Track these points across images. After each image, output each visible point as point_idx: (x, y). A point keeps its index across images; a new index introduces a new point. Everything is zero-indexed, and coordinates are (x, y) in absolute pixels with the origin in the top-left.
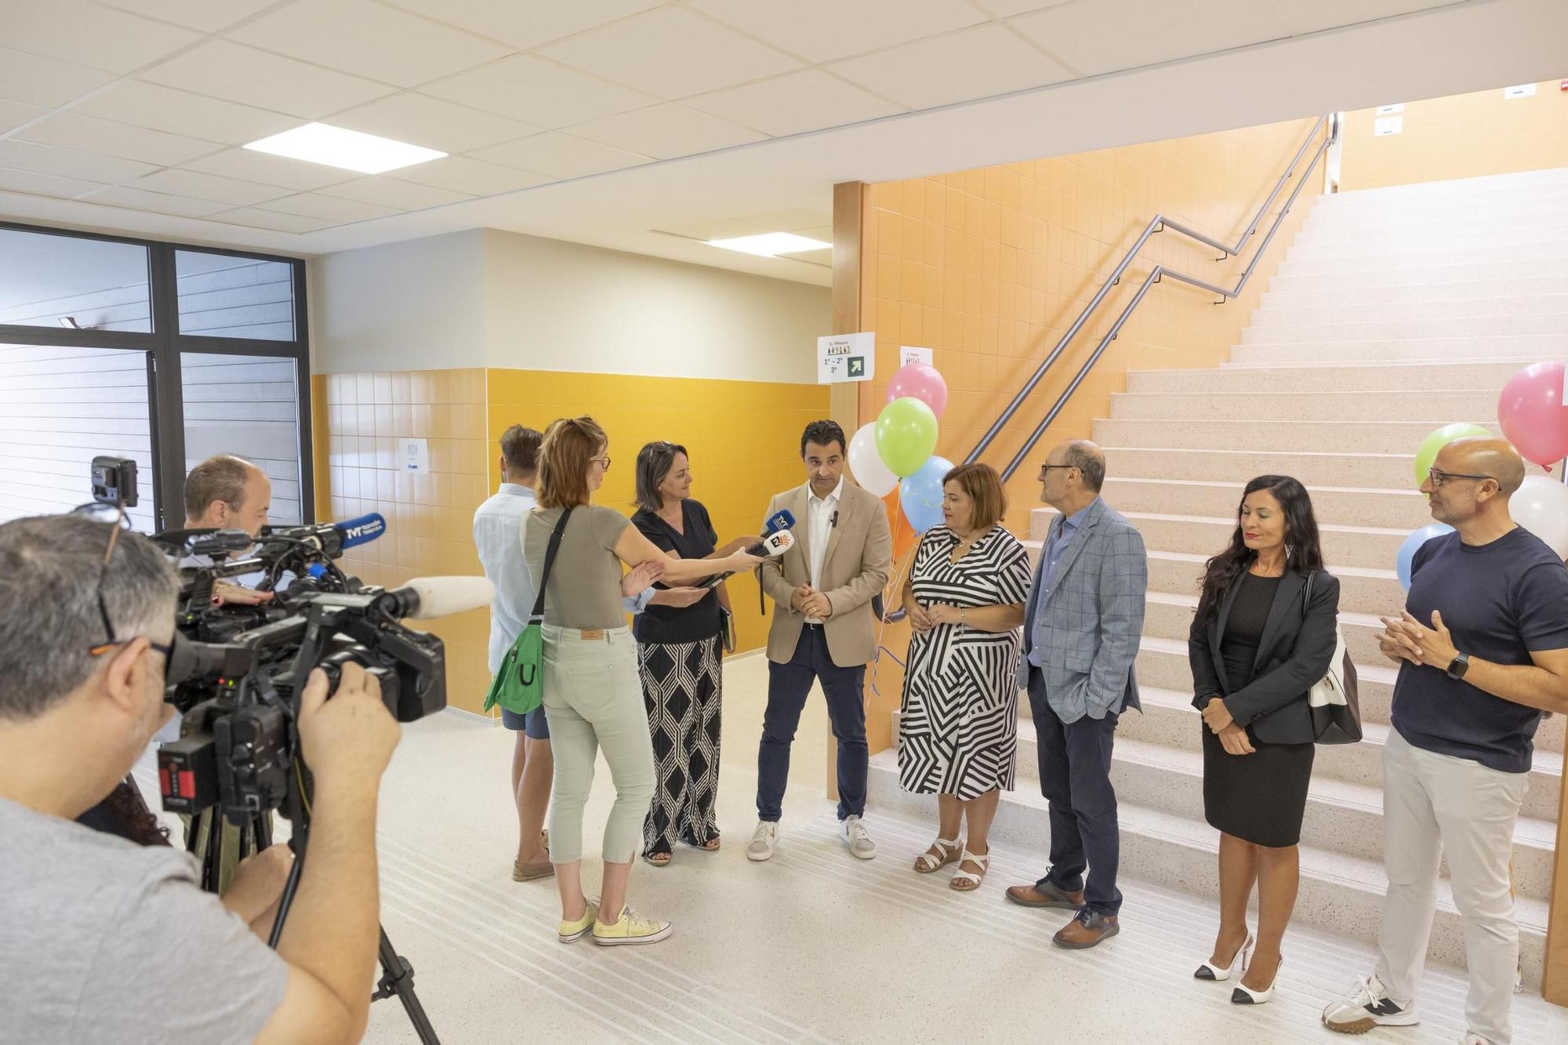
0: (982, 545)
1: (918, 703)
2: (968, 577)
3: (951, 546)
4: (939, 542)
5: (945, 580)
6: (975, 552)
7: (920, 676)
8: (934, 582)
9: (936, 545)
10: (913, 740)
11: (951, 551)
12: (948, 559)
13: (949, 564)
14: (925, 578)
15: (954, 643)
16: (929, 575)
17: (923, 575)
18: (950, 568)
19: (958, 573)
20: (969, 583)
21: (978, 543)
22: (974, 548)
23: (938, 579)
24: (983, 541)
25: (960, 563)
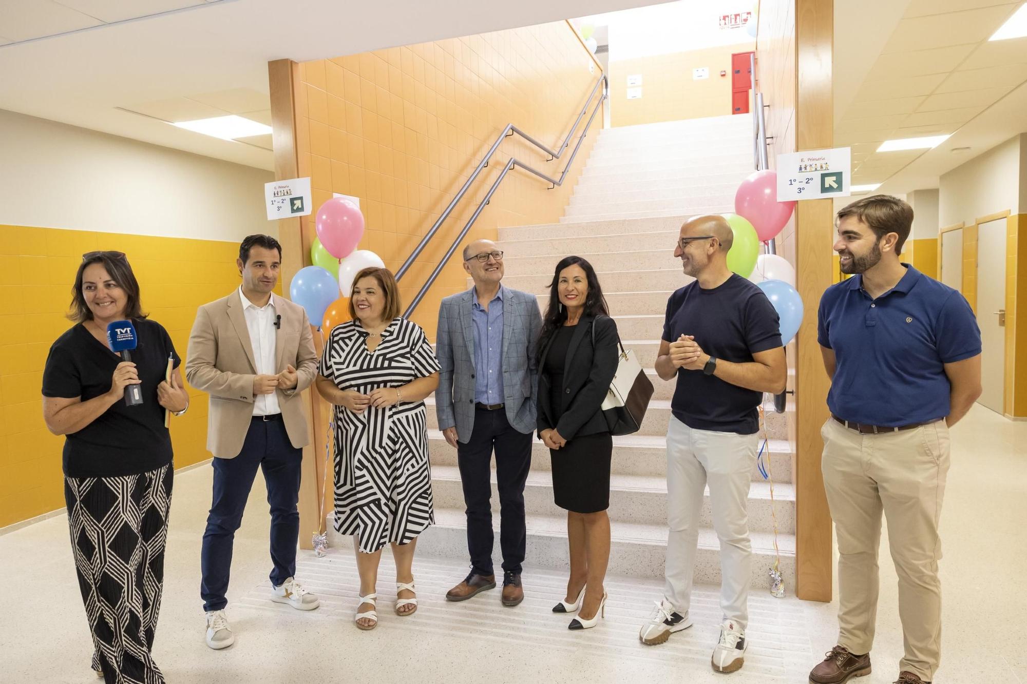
0: (391, 333)
1: (364, 476)
2: (391, 360)
3: (362, 339)
4: (349, 338)
5: (372, 366)
6: (388, 339)
7: (362, 453)
8: (361, 370)
9: (347, 341)
10: (366, 508)
11: (364, 342)
12: (364, 349)
13: (369, 353)
14: (351, 368)
15: (390, 417)
16: (355, 365)
17: (348, 367)
18: (372, 356)
19: (381, 358)
20: (394, 364)
21: (386, 331)
22: (386, 337)
23: (365, 367)
24: (391, 329)
25: (379, 350)
